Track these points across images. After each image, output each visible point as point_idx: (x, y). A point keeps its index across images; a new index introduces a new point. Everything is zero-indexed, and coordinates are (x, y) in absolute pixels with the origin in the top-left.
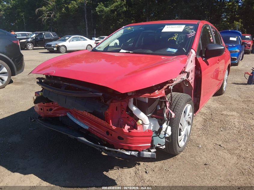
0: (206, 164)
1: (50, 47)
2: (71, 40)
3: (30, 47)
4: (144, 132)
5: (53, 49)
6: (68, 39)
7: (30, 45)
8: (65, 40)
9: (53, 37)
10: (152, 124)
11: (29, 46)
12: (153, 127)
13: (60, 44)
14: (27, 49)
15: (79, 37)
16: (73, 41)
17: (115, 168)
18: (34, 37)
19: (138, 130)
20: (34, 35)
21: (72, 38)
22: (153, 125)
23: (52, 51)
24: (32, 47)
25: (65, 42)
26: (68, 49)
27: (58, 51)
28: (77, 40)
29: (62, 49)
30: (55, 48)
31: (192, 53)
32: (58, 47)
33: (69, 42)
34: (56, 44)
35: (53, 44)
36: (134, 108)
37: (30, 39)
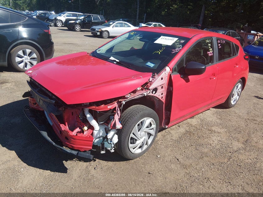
0: (149, 173)
1: (94, 32)
2: (115, 26)
3: (78, 28)
4: (85, 137)
5: (97, 33)
6: (112, 24)
7: (78, 26)
8: (109, 25)
9: (100, 20)
10: (101, 130)
11: (76, 27)
12: (102, 133)
13: (103, 29)
14: (75, 31)
15: (123, 23)
16: (116, 26)
17: (74, 160)
18: (82, 19)
19: (84, 134)
20: (83, 17)
21: (116, 24)
22: (102, 132)
23: (95, 36)
24: (79, 29)
25: (109, 27)
26: (111, 35)
27: (101, 36)
28: (121, 26)
29: (105, 34)
30: (98, 33)
31: (165, 70)
32: (102, 32)
33: (113, 28)
34: (100, 29)
35: (97, 28)
36: (88, 116)
37: (79, 21)
